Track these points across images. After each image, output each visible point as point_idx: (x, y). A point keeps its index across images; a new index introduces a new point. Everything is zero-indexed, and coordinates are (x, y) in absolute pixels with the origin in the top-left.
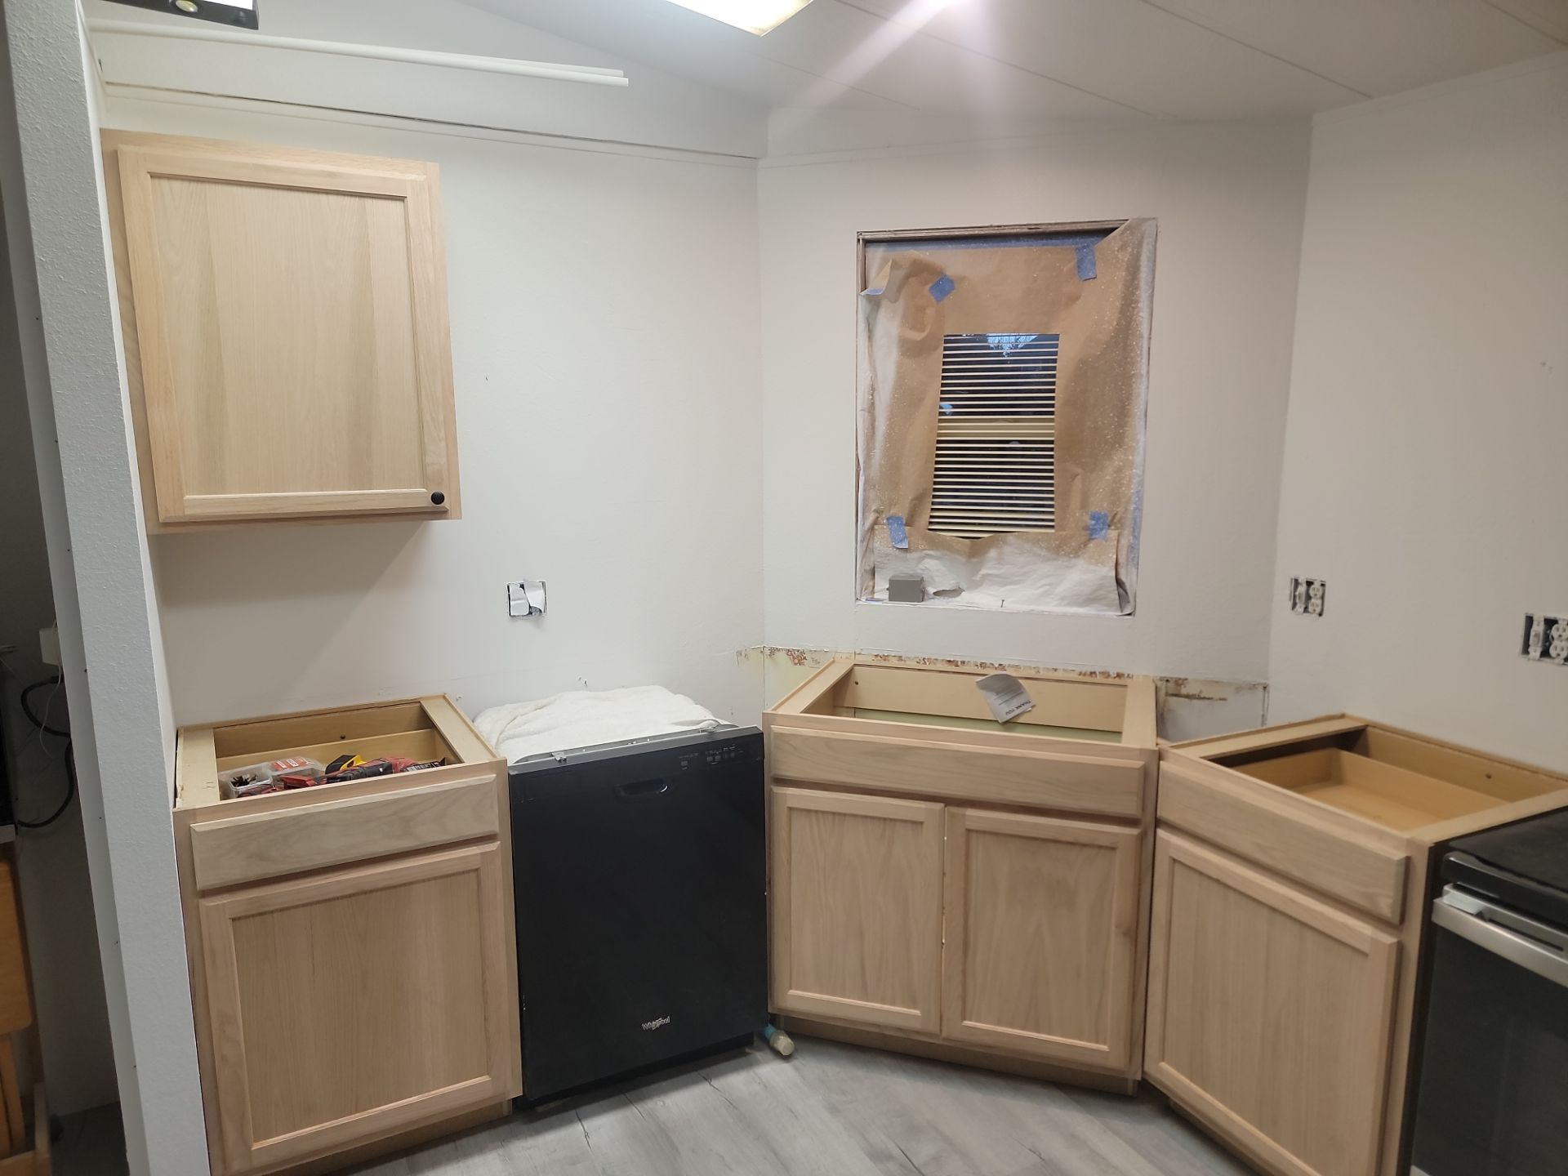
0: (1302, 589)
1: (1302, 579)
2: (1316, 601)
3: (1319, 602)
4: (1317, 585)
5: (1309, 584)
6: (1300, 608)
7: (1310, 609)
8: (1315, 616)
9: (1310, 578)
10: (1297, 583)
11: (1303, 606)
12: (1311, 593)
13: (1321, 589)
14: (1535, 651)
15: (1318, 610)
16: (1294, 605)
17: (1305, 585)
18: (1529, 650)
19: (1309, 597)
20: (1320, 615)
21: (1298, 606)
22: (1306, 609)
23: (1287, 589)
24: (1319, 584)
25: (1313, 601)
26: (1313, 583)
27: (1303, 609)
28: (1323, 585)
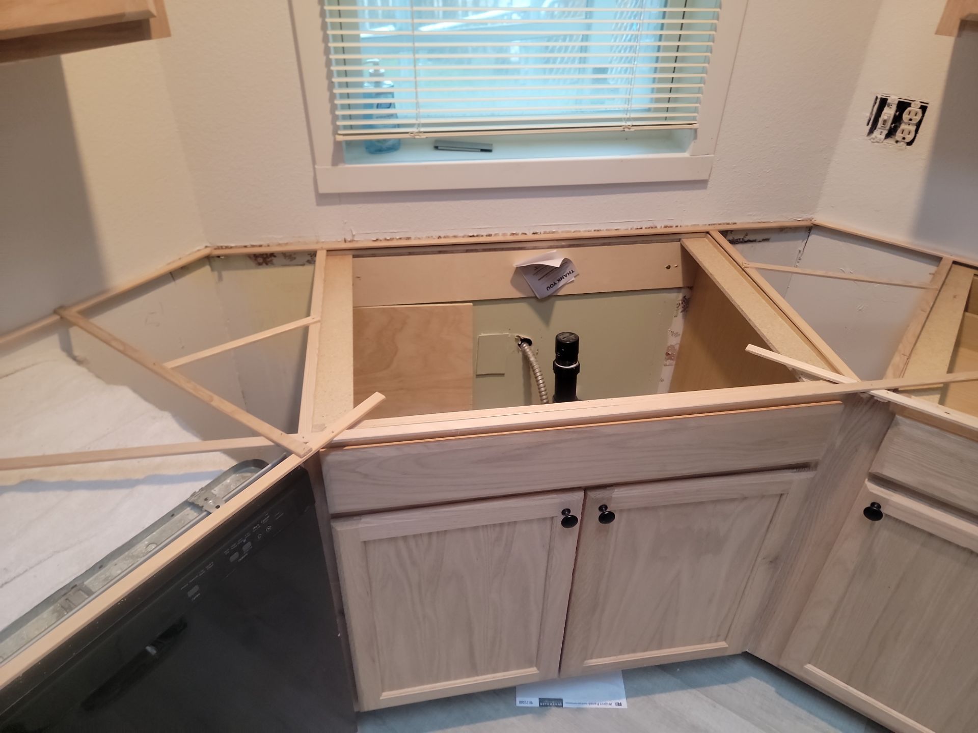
0: (889, 113)
1: (893, 101)
2: (907, 127)
3: (913, 128)
4: (915, 108)
5: (903, 106)
6: (880, 134)
7: (897, 136)
8: (902, 145)
9: (905, 97)
10: (883, 103)
11: (885, 132)
12: (905, 116)
13: (920, 111)
15: (909, 138)
16: (871, 131)
17: (894, 107)
19: (897, 119)
20: (910, 144)
21: (876, 133)
22: (889, 137)
23: (867, 111)
24: (919, 106)
25: (903, 126)
26: (909, 105)
27: (883, 136)
28: (924, 109)
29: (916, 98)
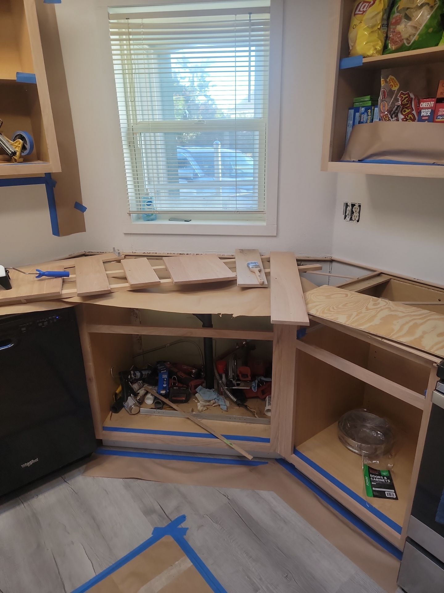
0: (349, 208)
1: (349, 204)
2: (356, 214)
3: (358, 215)
6: (348, 218)
7: (353, 218)
9: (354, 202)
10: (347, 205)
11: (350, 217)
12: (354, 210)
13: (358, 208)
16: (345, 218)
17: (351, 206)
19: (352, 212)
20: (358, 221)
22: (351, 219)
23: (342, 208)
24: (358, 205)
25: (354, 214)
26: (355, 205)
27: (349, 219)
28: (360, 206)
29: (357, 202)
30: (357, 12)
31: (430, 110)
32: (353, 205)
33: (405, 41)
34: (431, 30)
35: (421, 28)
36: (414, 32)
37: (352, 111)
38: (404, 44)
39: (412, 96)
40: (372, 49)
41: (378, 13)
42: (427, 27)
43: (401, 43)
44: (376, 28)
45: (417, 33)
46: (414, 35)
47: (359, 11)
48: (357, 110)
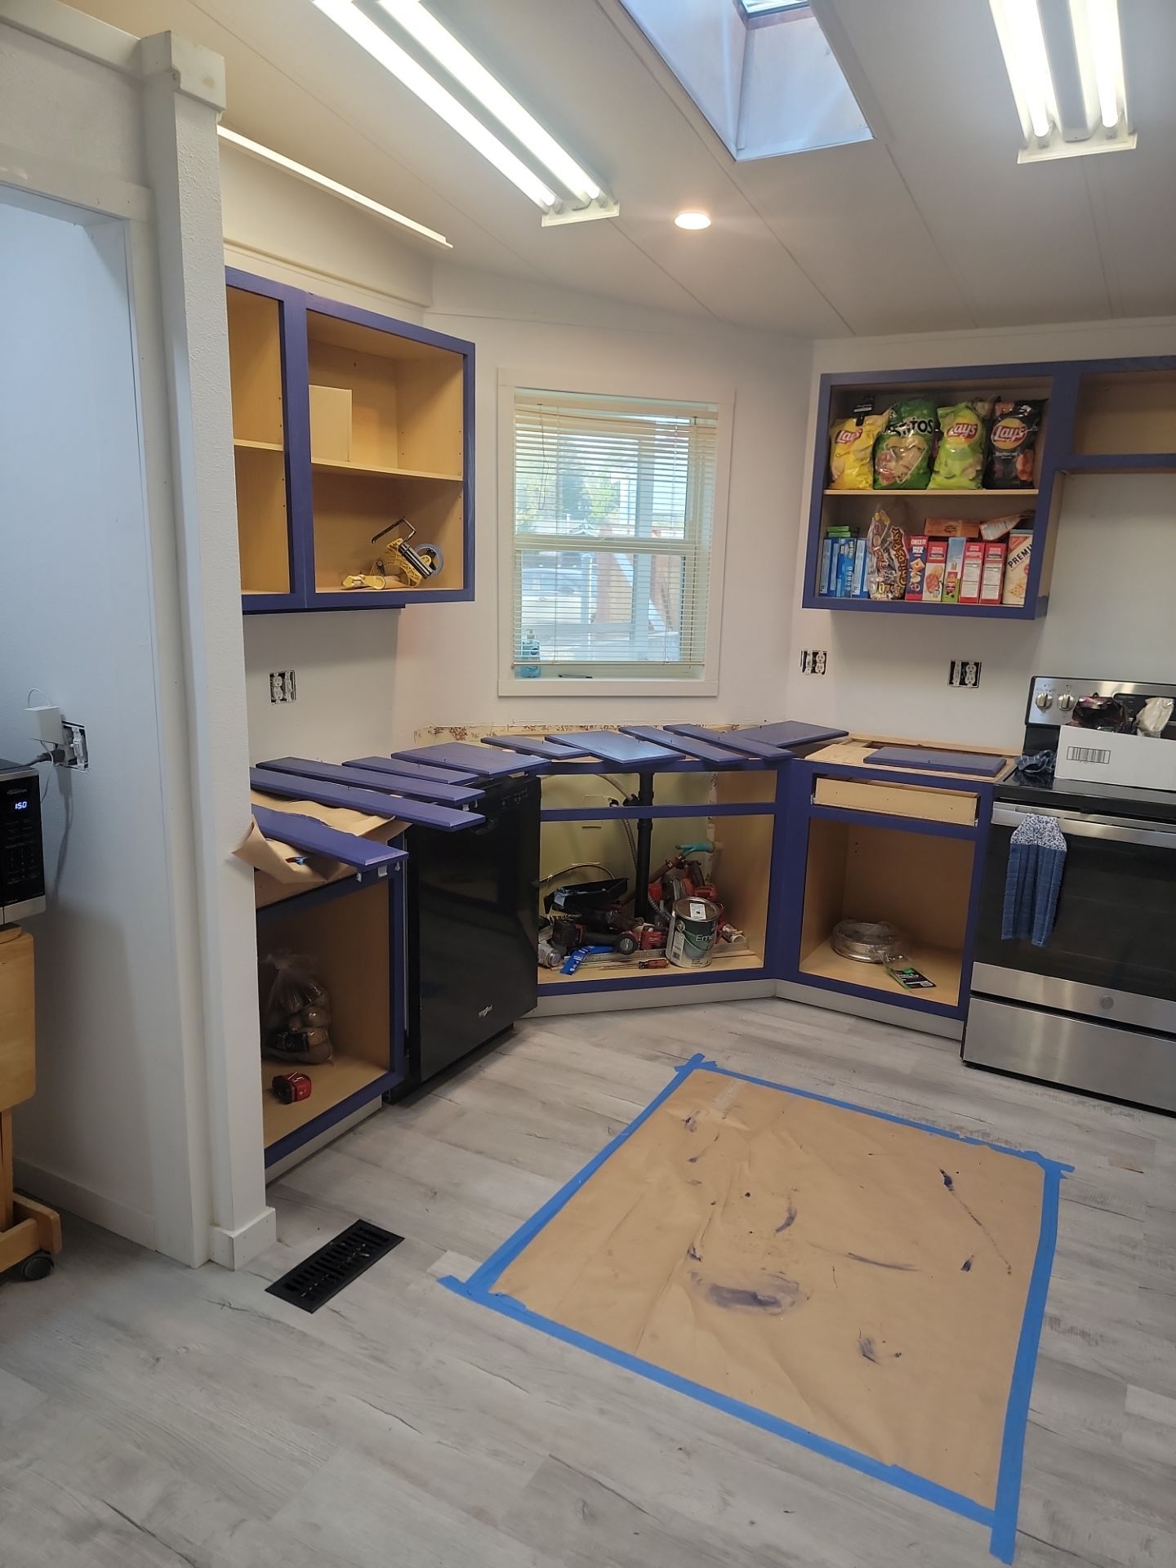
0: (810, 658)
1: (810, 652)
2: (820, 665)
3: (823, 666)
4: (821, 654)
6: (809, 669)
7: (817, 670)
8: (820, 674)
9: (816, 650)
10: (806, 653)
11: (810, 672)
12: (817, 659)
13: (824, 656)
14: (956, 681)
15: (822, 670)
16: (804, 668)
17: (811, 656)
18: (953, 681)
19: (815, 662)
20: (823, 673)
21: (807, 670)
22: (813, 671)
23: (799, 658)
24: (823, 653)
25: (818, 664)
26: (817, 653)
28: (825, 654)
29: (821, 649)
30: (839, 440)
31: (922, 548)
32: (815, 654)
33: (897, 479)
34: (921, 471)
35: (913, 469)
36: (905, 470)
37: (829, 542)
38: (896, 481)
39: (902, 531)
40: (864, 482)
41: (867, 448)
42: (918, 468)
43: (893, 481)
44: (864, 462)
45: (910, 472)
46: (906, 474)
47: (841, 439)
48: (835, 540)
